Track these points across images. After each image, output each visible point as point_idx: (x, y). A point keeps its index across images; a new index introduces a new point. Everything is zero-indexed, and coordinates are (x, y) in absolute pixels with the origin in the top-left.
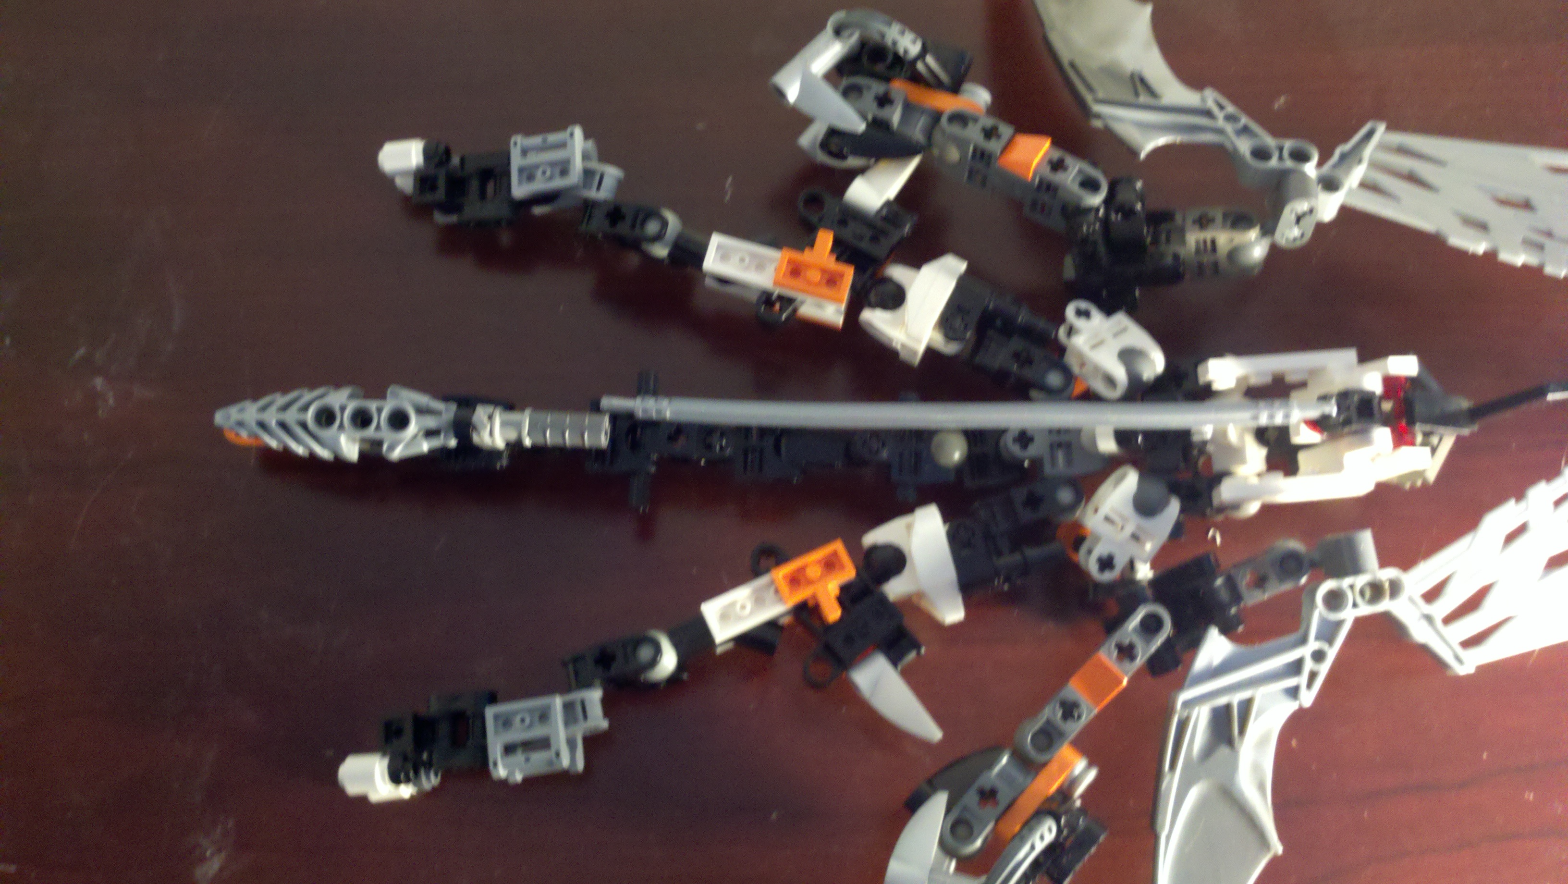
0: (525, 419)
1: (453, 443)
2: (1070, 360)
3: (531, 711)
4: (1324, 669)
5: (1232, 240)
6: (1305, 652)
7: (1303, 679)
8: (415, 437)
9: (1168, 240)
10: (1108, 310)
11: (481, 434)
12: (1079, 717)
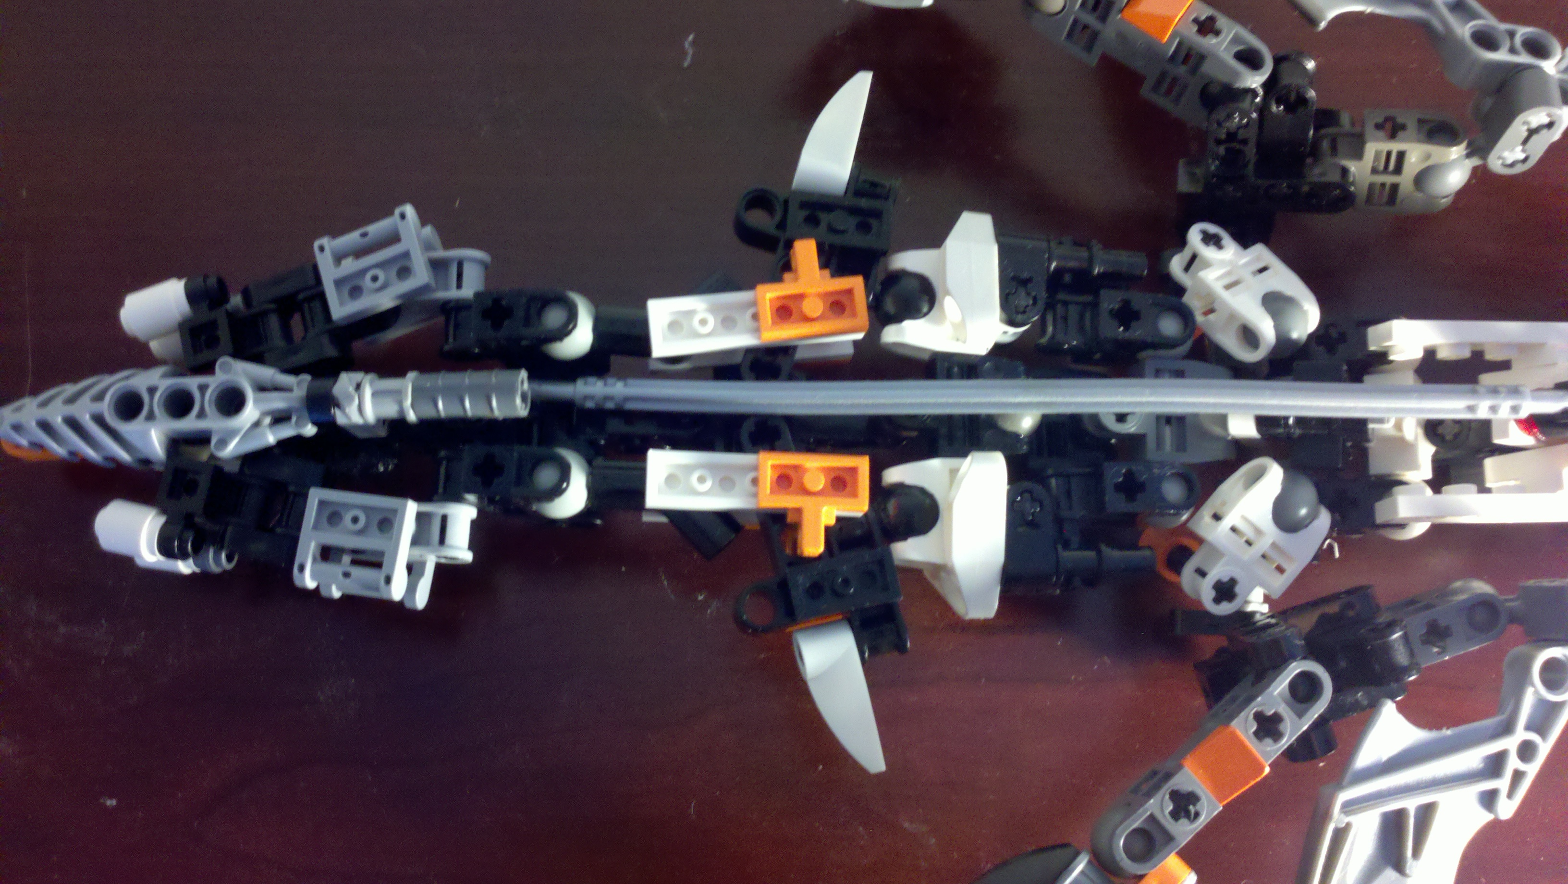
0: (408, 383)
1: (310, 430)
2: (1190, 300)
3: (368, 510)
4: (1532, 769)
5: (1428, 156)
6: (1510, 744)
7: (1502, 784)
8: (257, 424)
9: (1334, 150)
10: (1245, 241)
11: (347, 410)
12: (1197, 815)
